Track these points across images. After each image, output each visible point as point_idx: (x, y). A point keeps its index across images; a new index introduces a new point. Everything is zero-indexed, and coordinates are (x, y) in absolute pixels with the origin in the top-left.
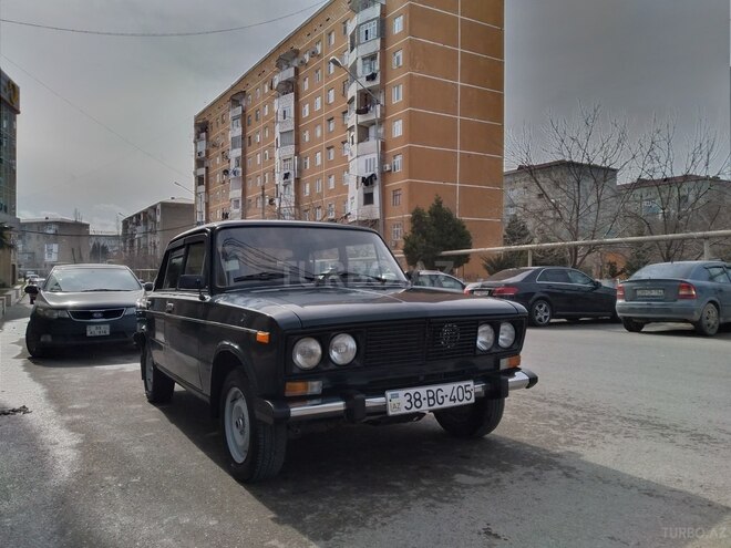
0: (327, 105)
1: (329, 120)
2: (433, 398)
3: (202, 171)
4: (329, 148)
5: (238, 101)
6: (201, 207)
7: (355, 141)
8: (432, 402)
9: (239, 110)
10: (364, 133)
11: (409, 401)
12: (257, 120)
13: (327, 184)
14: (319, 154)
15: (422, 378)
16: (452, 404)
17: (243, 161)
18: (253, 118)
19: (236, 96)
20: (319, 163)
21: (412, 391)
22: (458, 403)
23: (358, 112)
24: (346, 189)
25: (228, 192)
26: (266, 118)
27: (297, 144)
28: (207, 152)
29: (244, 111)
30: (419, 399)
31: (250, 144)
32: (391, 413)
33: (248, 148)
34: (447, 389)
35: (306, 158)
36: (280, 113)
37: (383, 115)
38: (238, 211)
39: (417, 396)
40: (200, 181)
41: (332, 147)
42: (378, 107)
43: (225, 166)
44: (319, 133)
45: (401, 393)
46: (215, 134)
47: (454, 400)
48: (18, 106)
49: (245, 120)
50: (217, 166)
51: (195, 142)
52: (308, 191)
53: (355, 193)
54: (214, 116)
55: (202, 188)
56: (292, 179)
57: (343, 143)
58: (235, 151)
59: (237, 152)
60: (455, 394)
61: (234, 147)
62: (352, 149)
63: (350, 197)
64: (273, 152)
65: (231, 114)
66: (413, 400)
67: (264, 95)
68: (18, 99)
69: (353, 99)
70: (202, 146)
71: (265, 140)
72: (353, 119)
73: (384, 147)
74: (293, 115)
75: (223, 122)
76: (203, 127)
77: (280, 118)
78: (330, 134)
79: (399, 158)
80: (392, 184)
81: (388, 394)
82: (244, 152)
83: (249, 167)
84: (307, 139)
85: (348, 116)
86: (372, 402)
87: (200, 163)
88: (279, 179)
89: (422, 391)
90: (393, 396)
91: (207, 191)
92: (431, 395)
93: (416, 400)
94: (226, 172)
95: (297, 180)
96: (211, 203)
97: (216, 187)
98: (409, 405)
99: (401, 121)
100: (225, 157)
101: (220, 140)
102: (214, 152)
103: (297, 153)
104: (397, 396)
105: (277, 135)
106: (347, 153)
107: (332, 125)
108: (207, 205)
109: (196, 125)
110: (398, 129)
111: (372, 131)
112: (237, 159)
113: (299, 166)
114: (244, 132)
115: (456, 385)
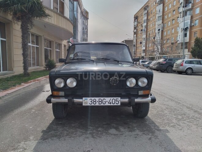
0: (174, 6)
1: (174, 11)
2: (101, 102)
3: (135, 31)
4: (173, 20)
5: (146, 9)
6: (135, 41)
7: (182, 17)
8: (100, 103)
9: (146, 11)
10: (185, 13)
11: (91, 102)
12: (151, 14)
13: (172, 31)
14: (170, 22)
15: (102, 94)
16: (109, 104)
17: (147, 27)
18: (150, 13)
19: (146, 8)
20: (169, 25)
21: (93, 98)
22: (112, 104)
23: (183, 7)
24: (178, 33)
25: (142, 36)
26: (154, 13)
27: (163, 20)
28: (137, 25)
29: (148, 12)
30: (95, 101)
31: (149, 21)
32: (84, 105)
33: (148, 23)
34: (108, 99)
35: (165, 24)
36: (158, 10)
37: (192, 7)
38: (144, 41)
39: (95, 100)
40: (135, 33)
41: (174, 19)
42: (191, 4)
43: (142, 29)
44: (170, 16)
45: (89, 99)
46: (139, 19)
47: (111, 103)
48: (88, 17)
49: (148, 14)
50: (139, 29)
51: (134, 22)
52: (165, 34)
53: (181, 34)
54: (139, 14)
55: (135, 35)
56: (161, 31)
57: (178, 18)
58: (144, 24)
59: (145, 24)
60: (111, 101)
61: (144, 23)
62: (181, 19)
63: (179, 35)
64: (156, 23)
65: (144, 13)
66: (93, 102)
67: (154, 6)
68: (88, 16)
69: (182, 3)
70: (136, 23)
71: (153, 19)
72: (181, 10)
73: (192, 17)
74: (162, 11)
75: (142, 16)
76: (136, 18)
77: (158, 12)
78: (173, 15)
79: (197, 21)
80: (194, 30)
81: (84, 98)
82: (147, 24)
83: (148, 28)
84: (166, 18)
85: (180, 9)
86: (76, 100)
87: (135, 28)
88: (157, 31)
89: (97, 99)
90: (85, 99)
91: (137, 36)
92: (100, 100)
93: (94, 101)
94: (142, 30)
95: (162, 31)
96: (138, 40)
97: (139, 35)
98: (91, 103)
99: (199, 8)
100: (142, 26)
101: (141, 21)
102: (139, 25)
103: (163, 23)
104: (87, 99)
105: (157, 18)
106: (179, 21)
107: (174, 12)
108: (136, 40)
109: (134, 17)
110: (198, 11)
111: (188, 13)
112: (145, 26)
113: (163, 26)
114: (147, 18)
115: (112, 98)
